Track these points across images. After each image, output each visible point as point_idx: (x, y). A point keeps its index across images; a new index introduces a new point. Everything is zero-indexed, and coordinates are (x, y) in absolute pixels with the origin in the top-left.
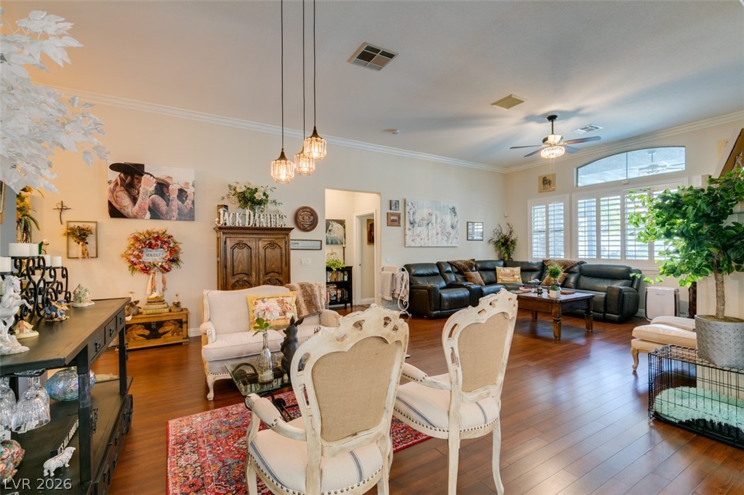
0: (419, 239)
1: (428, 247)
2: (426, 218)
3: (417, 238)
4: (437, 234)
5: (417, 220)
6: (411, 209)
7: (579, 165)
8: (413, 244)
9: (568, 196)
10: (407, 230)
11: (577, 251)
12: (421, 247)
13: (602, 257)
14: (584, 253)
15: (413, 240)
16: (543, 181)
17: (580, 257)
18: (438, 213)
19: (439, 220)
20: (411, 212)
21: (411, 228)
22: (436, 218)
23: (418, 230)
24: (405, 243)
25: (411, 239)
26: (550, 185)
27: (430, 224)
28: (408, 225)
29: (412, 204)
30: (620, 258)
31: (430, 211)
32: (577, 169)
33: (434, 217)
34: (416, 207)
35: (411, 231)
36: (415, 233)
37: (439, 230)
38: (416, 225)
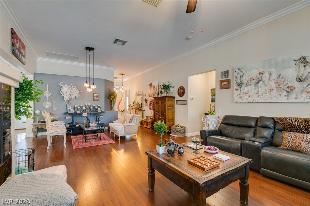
0: (246, 97)
1: (258, 103)
2: (255, 78)
3: (243, 95)
4: (271, 90)
5: (245, 82)
6: (238, 74)
8: (240, 101)
10: (234, 90)
12: (249, 103)
15: (240, 98)
18: (273, 70)
19: (274, 76)
20: (239, 76)
21: (238, 88)
22: (270, 75)
23: (245, 89)
24: (233, 100)
25: (239, 96)
27: (261, 82)
28: (235, 87)
29: (239, 69)
31: (261, 70)
33: (266, 75)
34: (244, 71)
35: (239, 91)
36: (242, 92)
37: (274, 86)
38: (243, 86)
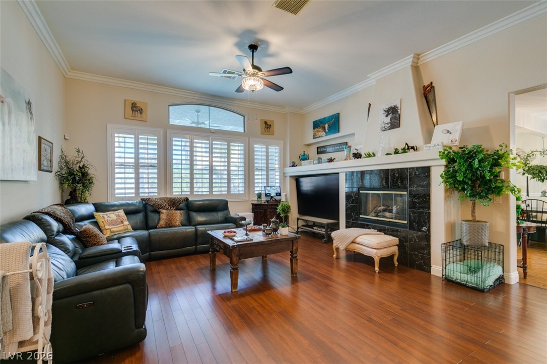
7: (171, 103)
9: (162, 131)
11: (172, 188)
13: (195, 193)
14: (179, 190)
16: (132, 107)
17: (174, 194)
18: (11, 102)
22: (10, 112)
26: (141, 113)
30: (208, 193)
31: (1, 92)
32: (169, 106)
33: (6, 109)
